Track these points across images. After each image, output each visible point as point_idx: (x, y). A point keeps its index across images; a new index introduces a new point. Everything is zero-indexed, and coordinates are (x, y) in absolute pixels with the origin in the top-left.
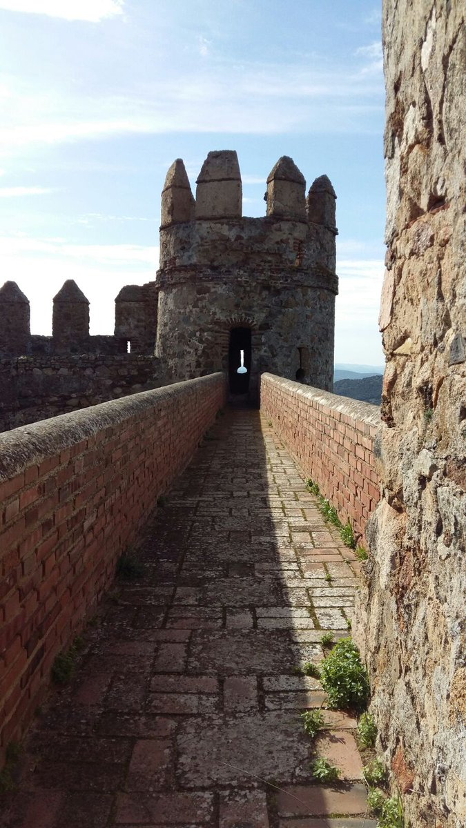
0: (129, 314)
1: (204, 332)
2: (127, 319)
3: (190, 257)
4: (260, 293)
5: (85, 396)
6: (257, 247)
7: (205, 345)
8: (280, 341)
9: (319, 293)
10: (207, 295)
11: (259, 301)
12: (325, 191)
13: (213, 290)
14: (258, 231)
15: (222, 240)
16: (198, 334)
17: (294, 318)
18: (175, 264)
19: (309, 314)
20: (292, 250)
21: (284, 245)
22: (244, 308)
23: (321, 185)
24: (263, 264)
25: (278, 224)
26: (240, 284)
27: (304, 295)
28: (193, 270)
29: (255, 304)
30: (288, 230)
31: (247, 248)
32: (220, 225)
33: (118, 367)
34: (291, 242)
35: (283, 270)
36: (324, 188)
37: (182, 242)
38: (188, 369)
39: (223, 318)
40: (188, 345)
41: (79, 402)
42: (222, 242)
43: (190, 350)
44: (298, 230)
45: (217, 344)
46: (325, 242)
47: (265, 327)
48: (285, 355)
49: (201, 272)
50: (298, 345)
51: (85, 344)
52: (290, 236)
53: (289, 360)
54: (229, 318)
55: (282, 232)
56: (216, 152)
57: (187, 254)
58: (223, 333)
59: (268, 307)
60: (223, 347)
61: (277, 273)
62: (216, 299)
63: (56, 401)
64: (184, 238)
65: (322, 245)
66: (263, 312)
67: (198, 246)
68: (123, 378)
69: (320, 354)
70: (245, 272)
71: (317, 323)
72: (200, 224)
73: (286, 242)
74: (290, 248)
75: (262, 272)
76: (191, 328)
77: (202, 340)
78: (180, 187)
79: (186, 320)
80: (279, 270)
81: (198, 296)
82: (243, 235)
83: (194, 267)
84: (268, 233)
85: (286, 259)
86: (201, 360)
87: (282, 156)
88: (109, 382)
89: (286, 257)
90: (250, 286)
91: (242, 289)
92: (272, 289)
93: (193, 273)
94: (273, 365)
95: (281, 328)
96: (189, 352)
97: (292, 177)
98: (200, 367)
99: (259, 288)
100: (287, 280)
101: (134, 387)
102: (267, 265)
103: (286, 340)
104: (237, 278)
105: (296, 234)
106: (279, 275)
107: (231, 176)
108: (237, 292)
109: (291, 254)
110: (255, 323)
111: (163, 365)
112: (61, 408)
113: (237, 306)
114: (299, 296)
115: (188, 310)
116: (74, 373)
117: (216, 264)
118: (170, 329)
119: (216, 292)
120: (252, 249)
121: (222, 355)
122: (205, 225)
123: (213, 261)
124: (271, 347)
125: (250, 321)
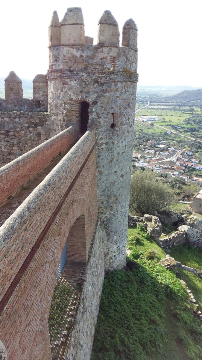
0: (39, 89)
1: (66, 104)
2: (38, 91)
3: (59, 65)
4: (94, 85)
5: (16, 131)
6: (90, 61)
7: (67, 111)
8: (102, 110)
9: (124, 84)
10: (67, 86)
11: (93, 89)
12: (130, 28)
13: (69, 83)
14: (91, 53)
15: (73, 57)
16: (63, 105)
17: (110, 98)
18: (53, 68)
19: (118, 95)
20: (109, 62)
21: (105, 60)
22: (85, 92)
23: (129, 24)
24: (94, 70)
25: (102, 49)
26: (83, 81)
27: (115, 86)
28: (60, 72)
29: (91, 90)
30: (107, 52)
31: (86, 62)
32: (72, 49)
33: (30, 118)
34: (109, 58)
35: (105, 73)
36: (130, 27)
37: (56, 57)
38: (60, 122)
39: (74, 98)
40: (59, 110)
41: (14, 134)
42: (74, 58)
43: (60, 113)
44: (113, 52)
45: (73, 110)
46: (129, 56)
47: (95, 103)
48: (105, 117)
49: (64, 74)
50: (112, 112)
51: (20, 103)
52: (108, 55)
53: (107, 120)
54: (77, 98)
55: (104, 53)
56: (71, 8)
57: (58, 63)
58: (75, 105)
59: (98, 92)
60: (76, 112)
61: (101, 74)
62: (71, 88)
63: (4, 133)
64: (56, 55)
65: (127, 58)
66: (94, 95)
67: (63, 60)
68: (33, 123)
69: (124, 115)
70: (86, 74)
71: (123, 100)
72: (63, 48)
73: (106, 58)
74: (108, 62)
75: (94, 74)
76: (60, 102)
77: (65, 108)
78: (55, 26)
79: (58, 97)
80: (102, 73)
81: (63, 86)
82: (83, 55)
83: (60, 71)
84: (96, 54)
85: (105, 68)
86: (65, 118)
87: (105, 10)
88: (27, 125)
89: (105, 67)
90: (88, 81)
91: (84, 83)
92: (99, 83)
93: (60, 74)
94: (98, 122)
95: (103, 103)
96: (60, 114)
97: (110, 22)
98: (65, 122)
99: (93, 82)
100: (107, 78)
101: (38, 128)
102: (97, 70)
103: (105, 110)
104: (81, 77)
105: (111, 54)
106: (103, 76)
107: (78, 22)
108: (81, 85)
109: (108, 65)
110: (90, 101)
111: (50, 118)
112: (6, 136)
113: (81, 92)
114: (113, 87)
115: (59, 93)
116: (11, 120)
117: (72, 69)
118: (52, 101)
119: (71, 85)
120: (88, 62)
121: (76, 115)
122: (66, 49)
123: (70, 67)
124: (98, 114)
125: (87, 100)
